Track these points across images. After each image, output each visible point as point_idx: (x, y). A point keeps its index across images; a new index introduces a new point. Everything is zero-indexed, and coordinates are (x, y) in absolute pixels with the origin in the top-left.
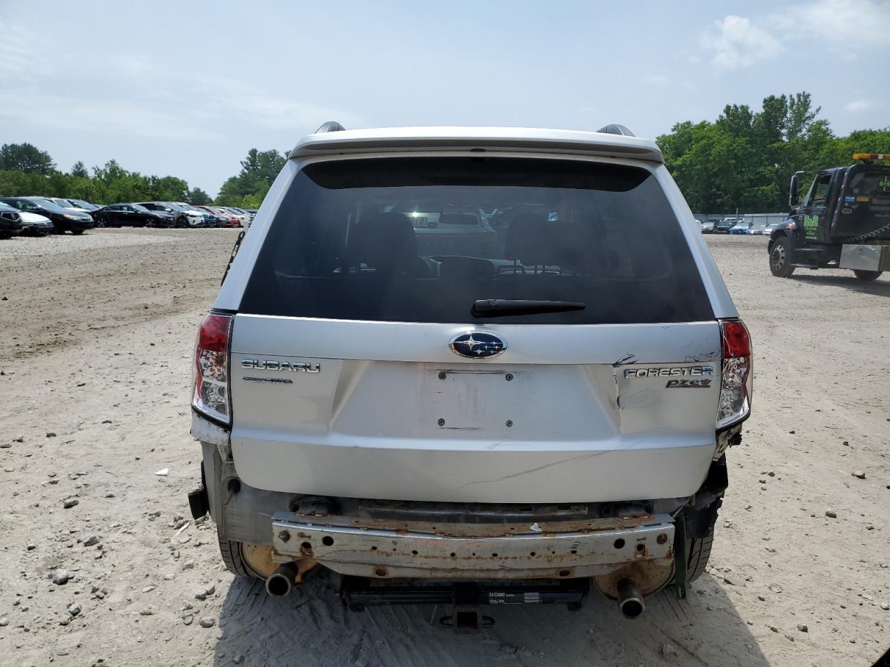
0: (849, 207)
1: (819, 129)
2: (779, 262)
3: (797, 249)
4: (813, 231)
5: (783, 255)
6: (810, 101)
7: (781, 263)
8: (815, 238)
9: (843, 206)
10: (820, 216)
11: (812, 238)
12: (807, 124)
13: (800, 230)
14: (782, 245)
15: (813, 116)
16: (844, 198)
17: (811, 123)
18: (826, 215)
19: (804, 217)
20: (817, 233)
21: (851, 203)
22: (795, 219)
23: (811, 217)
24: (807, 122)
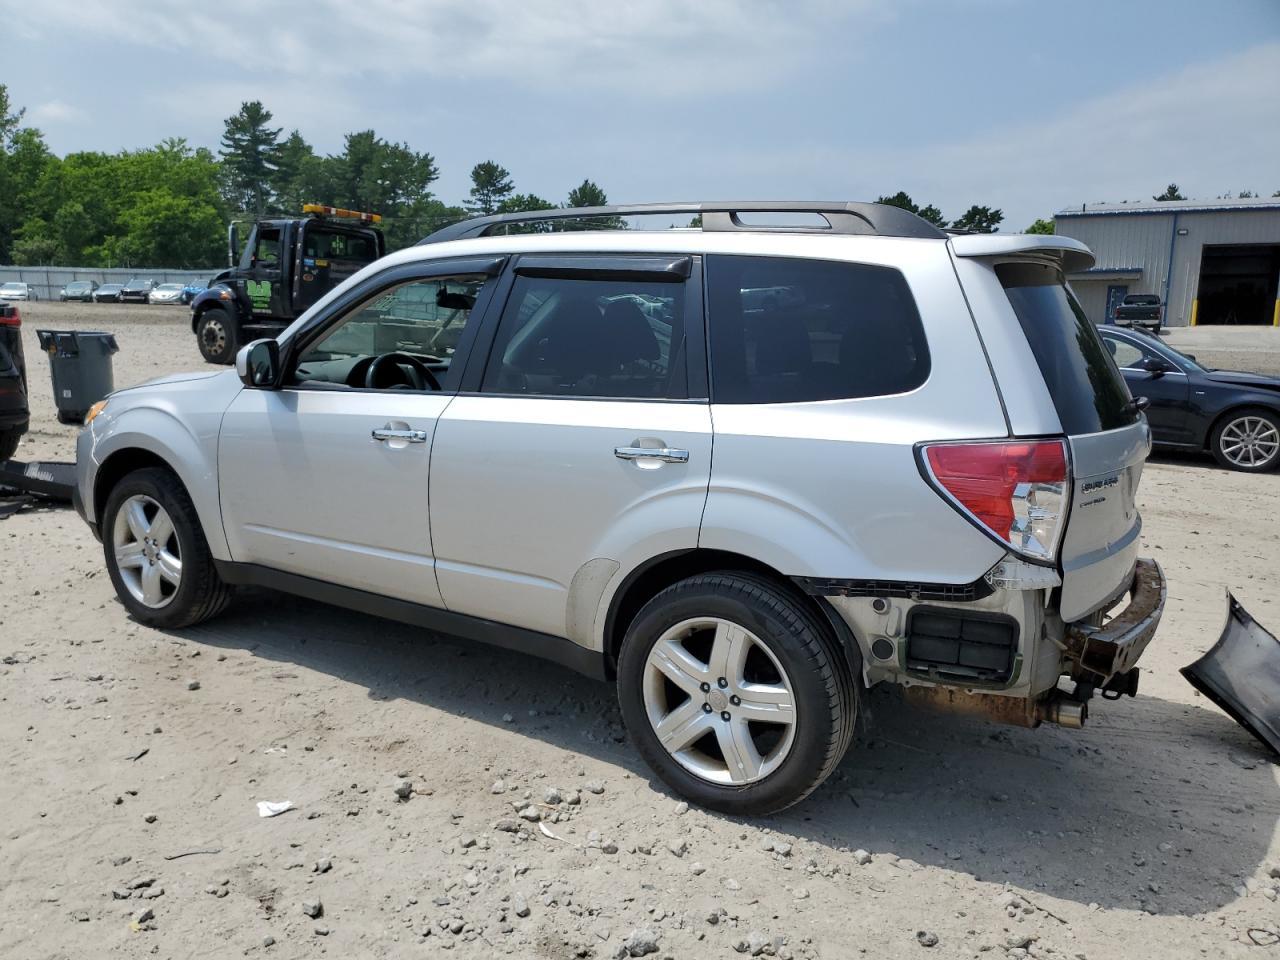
0: (309, 272)
1: (30, 142)
2: (218, 343)
3: (244, 326)
4: (264, 302)
5: (223, 334)
6: (7, 96)
7: (220, 346)
8: (269, 312)
9: (303, 272)
10: (273, 284)
11: (264, 311)
12: (9, 131)
13: (242, 301)
14: (218, 320)
15: (16, 120)
16: (302, 262)
17: (14, 130)
18: (281, 282)
19: (245, 282)
20: (272, 303)
21: (310, 268)
22: (230, 285)
23: (258, 283)
24: (8, 128)
